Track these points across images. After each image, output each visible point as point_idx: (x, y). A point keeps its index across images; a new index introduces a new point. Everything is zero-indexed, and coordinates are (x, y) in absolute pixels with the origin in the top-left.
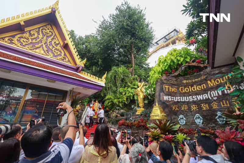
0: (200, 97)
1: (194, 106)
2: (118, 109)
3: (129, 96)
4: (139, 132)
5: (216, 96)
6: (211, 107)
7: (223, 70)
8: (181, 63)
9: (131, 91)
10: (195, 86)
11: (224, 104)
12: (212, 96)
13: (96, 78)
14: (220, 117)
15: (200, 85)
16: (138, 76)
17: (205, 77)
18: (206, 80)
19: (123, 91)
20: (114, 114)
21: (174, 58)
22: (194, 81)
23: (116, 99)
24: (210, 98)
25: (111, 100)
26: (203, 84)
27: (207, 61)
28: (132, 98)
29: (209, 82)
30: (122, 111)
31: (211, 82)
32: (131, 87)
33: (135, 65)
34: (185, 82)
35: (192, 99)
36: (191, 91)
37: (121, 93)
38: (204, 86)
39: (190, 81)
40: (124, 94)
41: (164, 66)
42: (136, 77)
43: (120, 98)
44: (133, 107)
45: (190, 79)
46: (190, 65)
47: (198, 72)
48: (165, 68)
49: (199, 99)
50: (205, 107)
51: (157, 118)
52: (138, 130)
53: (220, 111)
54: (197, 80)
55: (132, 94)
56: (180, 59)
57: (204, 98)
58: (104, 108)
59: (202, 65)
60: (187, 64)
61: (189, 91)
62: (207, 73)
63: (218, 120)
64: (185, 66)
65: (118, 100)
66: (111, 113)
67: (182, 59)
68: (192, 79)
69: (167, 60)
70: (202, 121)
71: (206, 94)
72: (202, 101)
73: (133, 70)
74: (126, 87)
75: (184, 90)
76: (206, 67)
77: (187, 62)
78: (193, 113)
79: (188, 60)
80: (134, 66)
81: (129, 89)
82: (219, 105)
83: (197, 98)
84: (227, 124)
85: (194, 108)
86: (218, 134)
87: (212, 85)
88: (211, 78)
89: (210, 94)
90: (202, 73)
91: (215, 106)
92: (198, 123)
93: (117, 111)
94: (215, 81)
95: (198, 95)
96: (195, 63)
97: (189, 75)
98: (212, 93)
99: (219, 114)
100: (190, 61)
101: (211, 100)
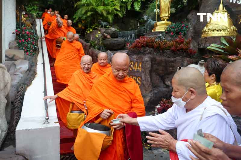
2: (105, 27)
4: (176, 61)
20: (98, 35)
30: (113, 29)
43: (107, 5)
44: (145, 19)
51: (223, 33)
52: (174, 57)
58: (74, 25)
66: (91, 32)
93: (103, 30)
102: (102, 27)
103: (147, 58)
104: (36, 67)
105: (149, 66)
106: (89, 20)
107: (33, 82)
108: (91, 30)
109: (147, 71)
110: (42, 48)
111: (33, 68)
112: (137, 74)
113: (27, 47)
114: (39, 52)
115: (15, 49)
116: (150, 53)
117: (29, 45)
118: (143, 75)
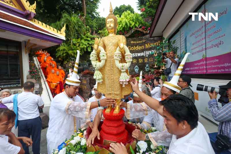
0: (139, 54)
1: (135, 60)
3: (83, 48)
5: (148, 55)
6: (144, 61)
7: (155, 38)
8: (132, 27)
9: (84, 43)
10: (138, 46)
11: (150, 60)
12: (146, 54)
13: (54, 30)
14: (147, 67)
15: (141, 46)
16: (90, 27)
17: (145, 41)
18: (145, 43)
19: (76, 42)
20: (69, 64)
21: (128, 21)
22: (138, 42)
23: (70, 50)
24: (145, 56)
25: (65, 52)
26: (142, 45)
27: (149, 31)
28: (85, 50)
29: (146, 45)
31: (147, 45)
32: (84, 39)
33: (87, 15)
34: (132, 42)
35: (134, 55)
36: (135, 49)
37: (75, 45)
38: (143, 47)
39: (135, 42)
40: (77, 45)
41: (120, 28)
42: (88, 28)
43: (74, 50)
45: (136, 41)
46: (138, 30)
47: (141, 36)
48: (120, 29)
49: (138, 56)
50: (141, 61)
53: (148, 64)
54: (140, 42)
55: (85, 46)
56: (132, 23)
57: (142, 55)
59: (145, 32)
60: (136, 29)
61: (134, 50)
62: (147, 38)
63: (146, 69)
64: (134, 30)
65: (72, 51)
67: (133, 24)
68: (137, 41)
69: (122, 22)
70: (138, 70)
71: (143, 53)
72: (140, 57)
73: (85, 20)
74: (79, 39)
75: (130, 48)
76: (147, 34)
77: (136, 27)
78: (133, 64)
79: (137, 25)
80: (85, 14)
81: (83, 41)
82: (148, 60)
83: (137, 55)
84: (150, 71)
85: (135, 61)
86: (145, 77)
87: (147, 47)
88: (148, 43)
89: (145, 53)
90: (144, 37)
91: (146, 61)
92: (136, 71)
93: (73, 62)
94: (150, 44)
95: (138, 53)
96: (141, 29)
97: (136, 37)
98: (146, 53)
99: (147, 65)
100: (138, 26)
101: (145, 57)
102: (72, 60)
103: (88, 79)
104: (42, 86)
105: (89, 81)
106: (65, 57)
107: (43, 92)
108: (66, 62)
109: (88, 84)
110: (42, 76)
111: (41, 87)
112: (85, 85)
113: (36, 77)
114: (41, 78)
115: (31, 79)
116: (89, 76)
117: (37, 76)
118: (87, 85)
